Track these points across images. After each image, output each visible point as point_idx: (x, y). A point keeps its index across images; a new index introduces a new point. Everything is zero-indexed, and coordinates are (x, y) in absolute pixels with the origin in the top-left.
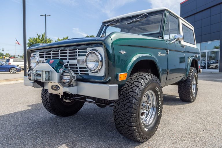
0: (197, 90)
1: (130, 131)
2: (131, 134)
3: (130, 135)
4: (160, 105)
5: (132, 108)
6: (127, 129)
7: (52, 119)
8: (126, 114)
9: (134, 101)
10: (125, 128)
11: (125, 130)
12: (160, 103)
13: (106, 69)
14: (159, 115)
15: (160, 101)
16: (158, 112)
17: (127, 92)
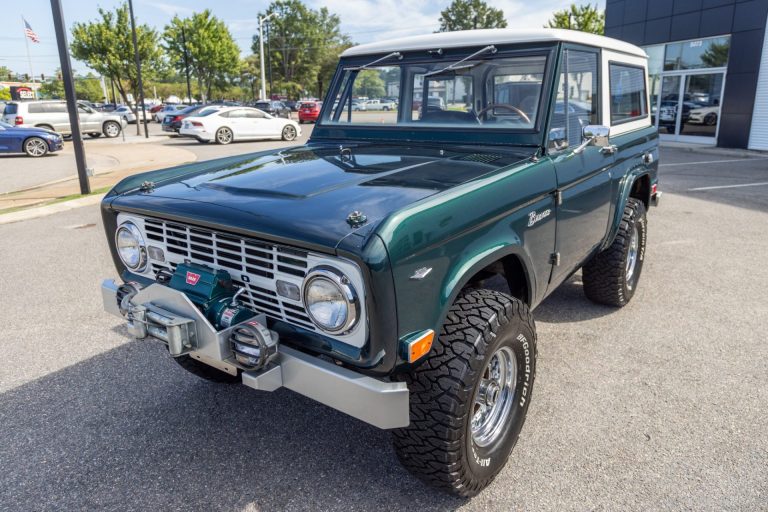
0: (639, 264)
1: (438, 461)
2: (438, 471)
3: (433, 473)
4: (527, 375)
5: (447, 426)
6: (429, 456)
7: (197, 387)
8: (430, 440)
9: (452, 405)
10: (422, 449)
11: (422, 457)
12: (528, 371)
13: (369, 325)
14: (522, 404)
15: (528, 366)
16: (522, 395)
17: (433, 375)
